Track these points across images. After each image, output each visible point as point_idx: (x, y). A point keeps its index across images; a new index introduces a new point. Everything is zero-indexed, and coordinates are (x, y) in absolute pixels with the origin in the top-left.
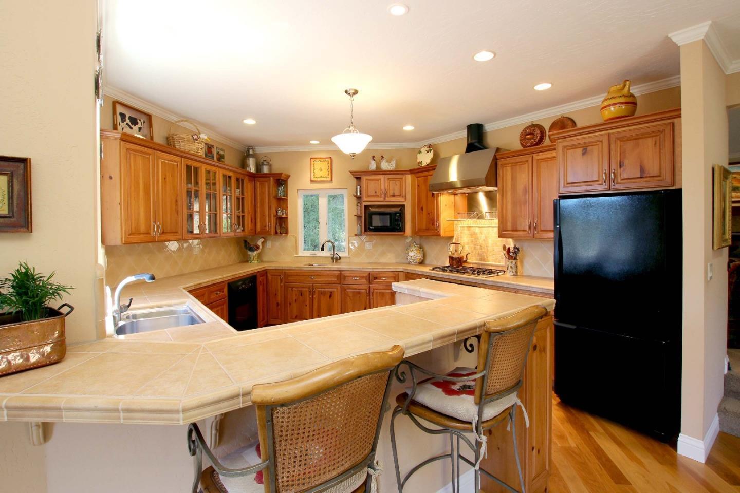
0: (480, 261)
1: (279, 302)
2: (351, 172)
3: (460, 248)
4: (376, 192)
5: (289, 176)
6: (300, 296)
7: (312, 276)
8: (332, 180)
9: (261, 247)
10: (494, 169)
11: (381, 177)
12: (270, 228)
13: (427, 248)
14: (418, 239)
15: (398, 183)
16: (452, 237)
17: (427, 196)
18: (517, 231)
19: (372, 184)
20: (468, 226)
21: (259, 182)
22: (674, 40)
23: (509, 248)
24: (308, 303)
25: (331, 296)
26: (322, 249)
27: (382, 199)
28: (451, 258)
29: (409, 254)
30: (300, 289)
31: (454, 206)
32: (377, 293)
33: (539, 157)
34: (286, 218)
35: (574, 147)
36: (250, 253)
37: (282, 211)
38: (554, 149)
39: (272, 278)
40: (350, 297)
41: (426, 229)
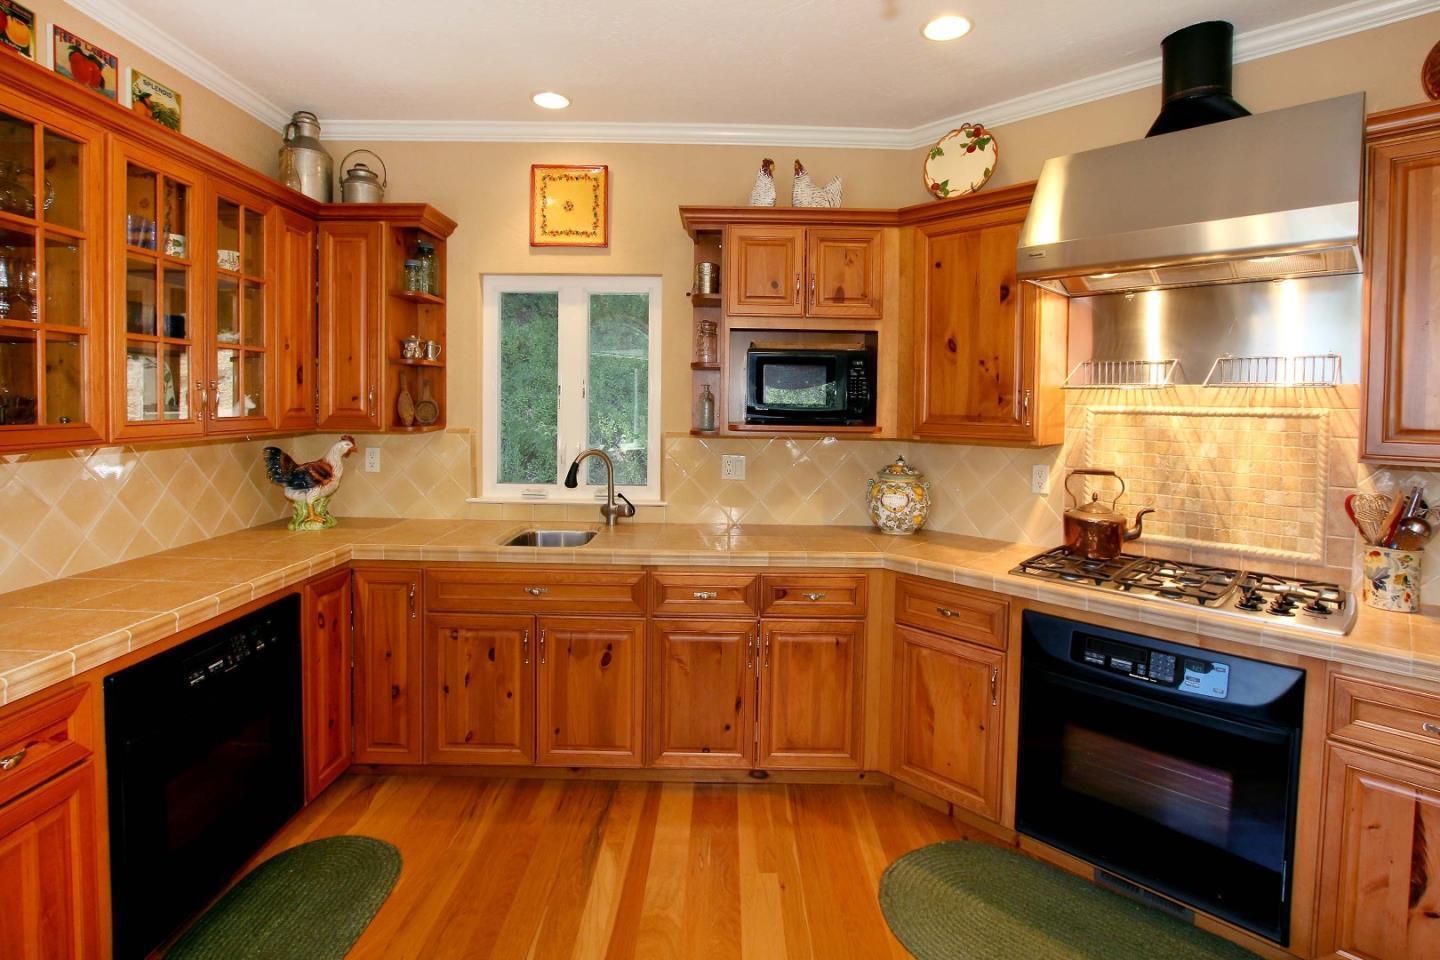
0: (1188, 535)
1: (402, 684)
4: (775, 285)
5: (451, 226)
6: (489, 664)
7: (534, 585)
8: (606, 244)
9: (337, 473)
11: (798, 233)
12: (372, 405)
15: (856, 257)
16: (1056, 449)
17: (974, 303)
20: (1130, 408)
21: (334, 234)
24: (516, 686)
25: (606, 660)
26: (571, 482)
27: (798, 309)
28: (1077, 525)
29: (886, 501)
30: (482, 634)
31: (1067, 336)
32: (784, 645)
34: (440, 369)
36: (291, 493)
37: (423, 346)
39: (372, 593)
40: (680, 661)
41: (969, 418)
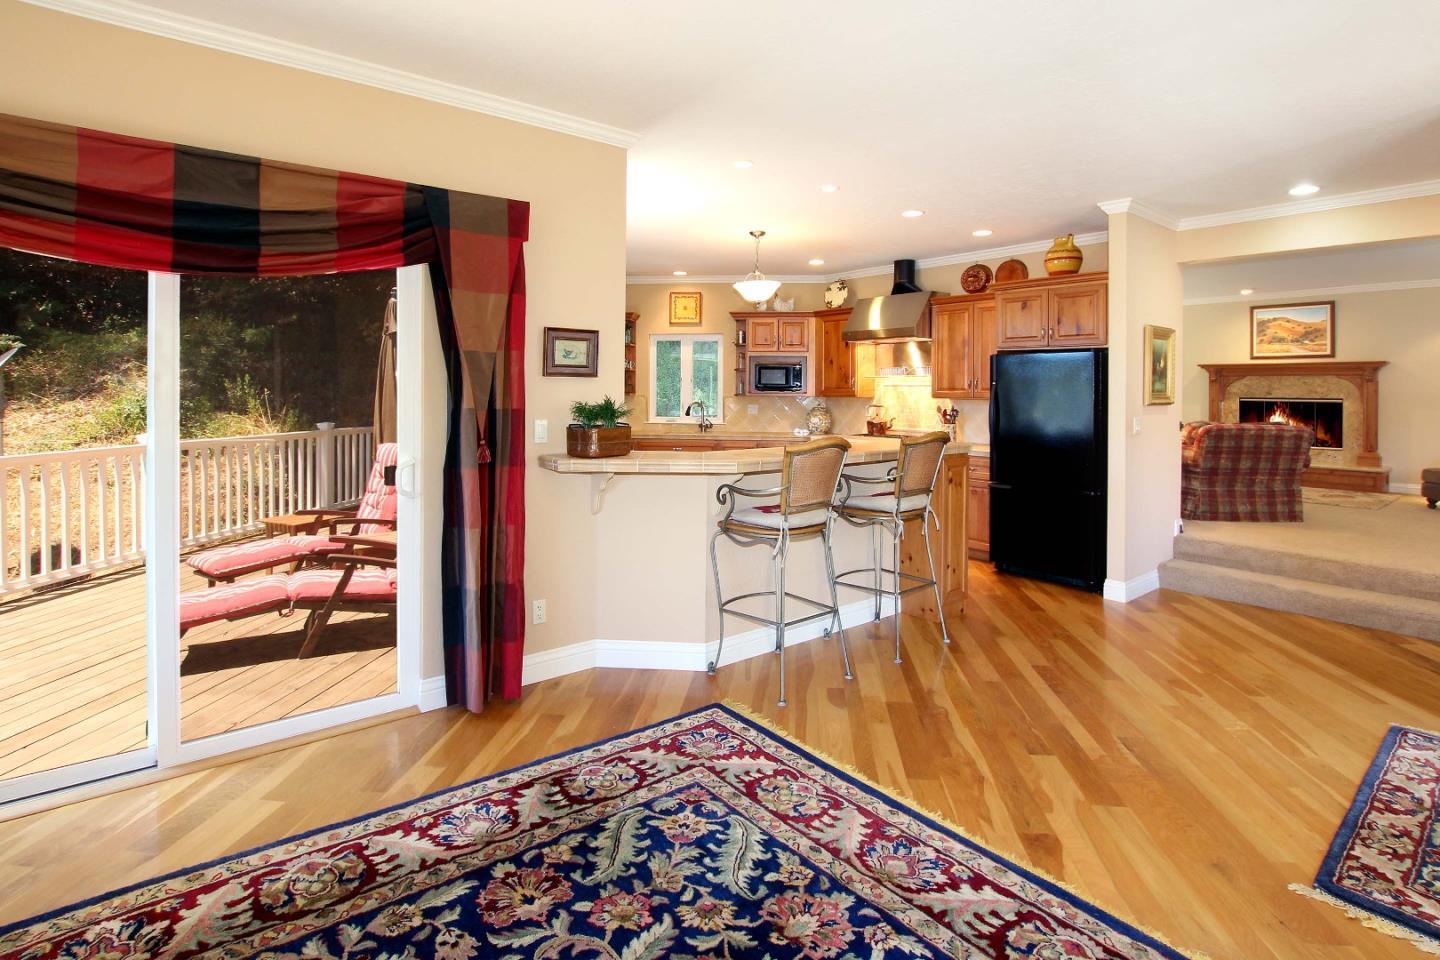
2: (731, 313)
3: (882, 412)
4: (766, 340)
5: (638, 316)
8: (701, 322)
10: (927, 316)
11: (774, 320)
13: (836, 413)
14: (822, 401)
15: (798, 329)
16: (871, 399)
17: (838, 347)
18: (954, 389)
19: (761, 330)
20: (894, 384)
22: (1102, 208)
23: (945, 411)
26: (688, 414)
27: (775, 349)
28: (870, 424)
29: (811, 420)
31: (876, 359)
33: (980, 306)
34: (634, 372)
35: (1014, 300)
38: (993, 298)
41: (837, 388)
